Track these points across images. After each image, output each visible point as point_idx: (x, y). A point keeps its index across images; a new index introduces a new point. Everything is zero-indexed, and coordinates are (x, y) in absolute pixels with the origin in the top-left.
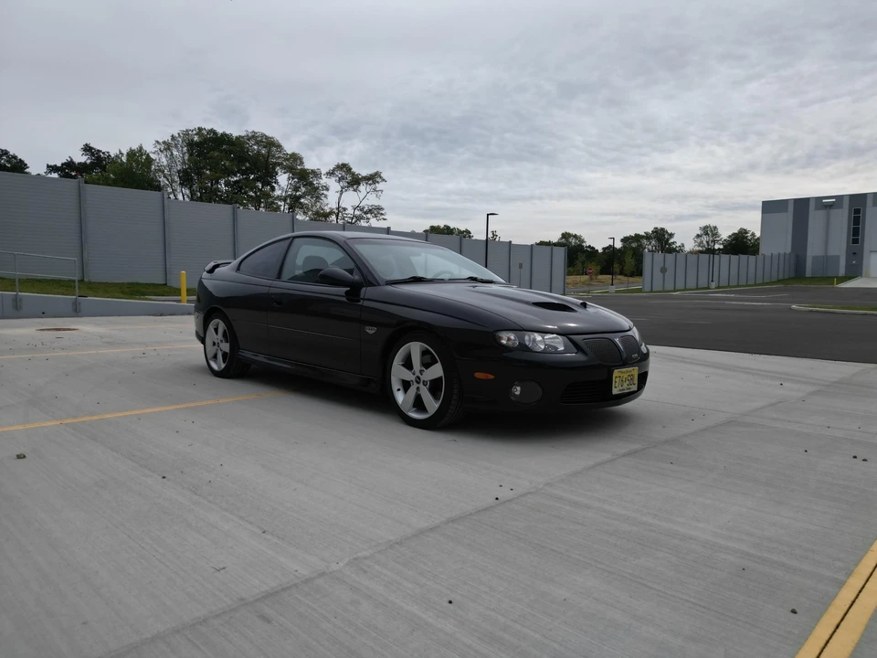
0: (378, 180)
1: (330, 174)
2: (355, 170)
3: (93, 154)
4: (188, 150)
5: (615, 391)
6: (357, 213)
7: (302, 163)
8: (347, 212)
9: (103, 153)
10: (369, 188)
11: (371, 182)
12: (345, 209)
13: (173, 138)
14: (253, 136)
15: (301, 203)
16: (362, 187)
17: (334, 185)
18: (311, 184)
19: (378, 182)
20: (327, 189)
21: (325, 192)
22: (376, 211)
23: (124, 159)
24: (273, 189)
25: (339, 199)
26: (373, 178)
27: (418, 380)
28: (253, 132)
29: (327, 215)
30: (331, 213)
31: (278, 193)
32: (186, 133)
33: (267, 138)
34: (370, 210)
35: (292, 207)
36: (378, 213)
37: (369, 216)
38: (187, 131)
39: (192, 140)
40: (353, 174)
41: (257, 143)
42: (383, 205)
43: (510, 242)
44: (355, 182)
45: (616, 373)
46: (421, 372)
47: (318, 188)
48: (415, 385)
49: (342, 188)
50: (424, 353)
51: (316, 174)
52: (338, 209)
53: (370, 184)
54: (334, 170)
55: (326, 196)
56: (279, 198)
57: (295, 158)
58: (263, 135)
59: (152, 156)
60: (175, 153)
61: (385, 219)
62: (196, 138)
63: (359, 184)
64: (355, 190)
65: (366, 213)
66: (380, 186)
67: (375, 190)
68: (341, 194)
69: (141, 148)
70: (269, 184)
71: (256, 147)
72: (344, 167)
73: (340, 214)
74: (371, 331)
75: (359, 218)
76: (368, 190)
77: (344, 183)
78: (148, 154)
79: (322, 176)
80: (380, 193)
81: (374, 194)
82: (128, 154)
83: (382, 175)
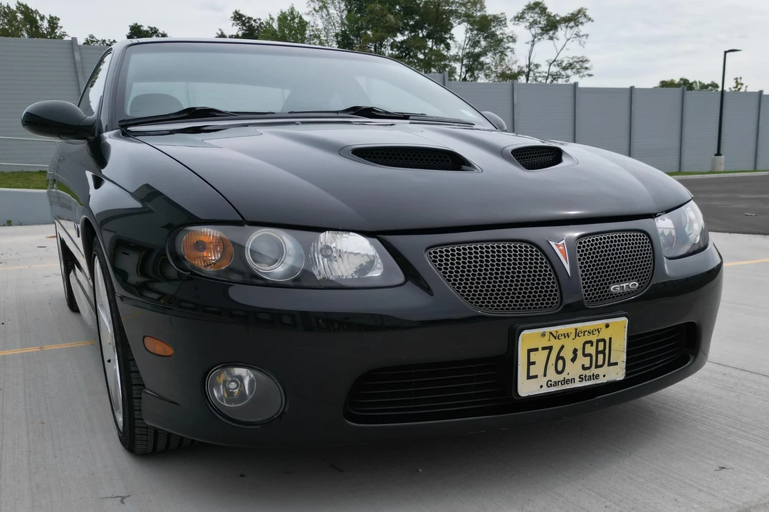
0: (582, 19)
1: (519, 18)
2: (552, 10)
3: (244, 24)
4: (346, 6)
6: (554, 69)
7: (483, 7)
8: (540, 69)
9: (255, 21)
10: (570, 33)
11: (572, 24)
12: (537, 66)
15: (482, 64)
16: (562, 32)
18: (493, 35)
19: (582, 23)
20: (514, 41)
21: (511, 45)
22: (578, 65)
23: (275, 26)
24: (448, 47)
25: (531, 52)
26: (574, 19)
29: (514, 76)
30: (520, 73)
31: (453, 51)
34: (571, 65)
35: (470, 69)
36: (582, 67)
37: (569, 72)
40: (549, 16)
42: (588, 57)
43: (761, 92)
44: (551, 25)
47: (501, 40)
49: (535, 37)
51: (498, 20)
52: (528, 66)
53: (572, 27)
54: (523, 13)
55: (512, 51)
56: (455, 58)
59: (306, 18)
60: (332, 11)
61: (591, 75)
63: (555, 28)
64: (551, 38)
65: (565, 69)
66: (583, 29)
67: (577, 35)
68: (533, 45)
69: (292, 9)
70: (443, 40)
72: (537, 7)
73: (531, 74)
75: (556, 77)
76: (568, 36)
77: (536, 30)
78: (301, 18)
79: (508, 22)
80: (584, 38)
81: (576, 42)
82: (279, 19)
83: (587, 14)
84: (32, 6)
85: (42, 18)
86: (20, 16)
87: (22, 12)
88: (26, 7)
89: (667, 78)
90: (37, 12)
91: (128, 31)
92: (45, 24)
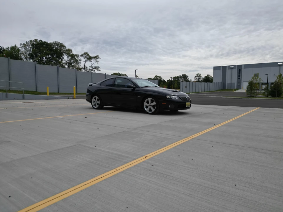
1: (82, 56)
2: (90, 55)
4: (32, 47)
5: (186, 107)
6: (91, 68)
7: (72, 52)
8: (87, 68)
9: (1, 47)
11: (95, 59)
12: (87, 67)
13: (27, 43)
14: (56, 43)
15: (72, 65)
16: (92, 60)
17: (83, 59)
18: (76, 59)
19: (98, 59)
20: (81, 61)
21: (80, 62)
22: (97, 68)
24: (62, 60)
25: (85, 64)
26: (96, 57)
27: (150, 105)
28: (56, 41)
29: (80, 69)
30: (82, 68)
31: (64, 62)
32: (31, 41)
33: (60, 44)
34: (95, 68)
35: (69, 67)
36: (98, 69)
37: (95, 69)
38: (31, 40)
39: (34, 43)
40: (89, 56)
41: (57, 45)
42: (99, 66)
44: (90, 58)
45: (187, 103)
46: (151, 104)
47: (78, 60)
48: (150, 106)
49: (86, 60)
50: (151, 100)
51: (77, 56)
52: (84, 67)
54: (83, 54)
55: (80, 63)
56: (64, 63)
57: (70, 50)
58: (59, 43)
59: (20, 49)
60: (27, 48)
61: (100, 71)
62: (35, 43)
63: (91, 59)
64: (90, 61)
65: (94, 68)
66: (98, 60)
67: (97, 61)
68: (85, 62)
69: (16, 46)
70: (61, 58)
71: (57, 47)
72: (86, 54)
73: (85, 69)
74: (139, 97)
75: (92, 70)
76: (94, 61)
77: (86, 59)
78: (18, 48)
80: (98, 62)
81: (96, 63)
82: (11, 48)
83: (99, 57)
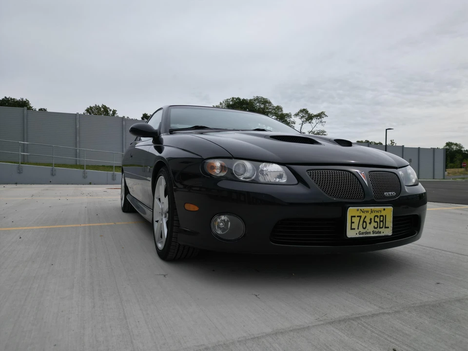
0: (323, 116)
1: (297, 115)
2: (310, 112)
5: (350, 234)
7: (282, 111)
10: (318, 121)
11: (319, 117)
13: (221, 104)
14: (257, 99)
16: (314, 121)
17: (298, 120)
18: (286, 121)
19: (323, 117)
20: (295, 123)
21: (293, 125)
22: (321, 133)
25: (301, 128)
26: (320, 116)
28: (257, 97)
32: (227, 101)
33: (264, 99)
34: (318, 133)
36: (323, 134)
38: (227, 100)
39: (229, 104)
40: (309, 114)
41: (259, 102)
42: (326, 131)
44: (310, 118)
45: (352, 211)
47: (289, 123)
49: (303, 122)
51: (289, 115)
53: (318, 119)
54: (298, 113)
57: (279, 108)
58: (262, 98)
62: (231, 103)
63: (312, 119)
64: (310, 123)
65: (316, 134)
66: (324, 120)
67: (321, 122)
68: (302, 125)
71: (258, 104)
72: (304, 111)
76: (317, 122)
77: (304, 119)
79: (292, 116)
80: (324, 123)
81: (321, 124)
83: (325, 113)
84: (107, 106)
85: (110, 110)
86: (102, 109)
87: (103, 108)
88: (105, 106)
89: (360, 140)
90: (109, 108)
91: (142, 116)
92: (111, 112)
